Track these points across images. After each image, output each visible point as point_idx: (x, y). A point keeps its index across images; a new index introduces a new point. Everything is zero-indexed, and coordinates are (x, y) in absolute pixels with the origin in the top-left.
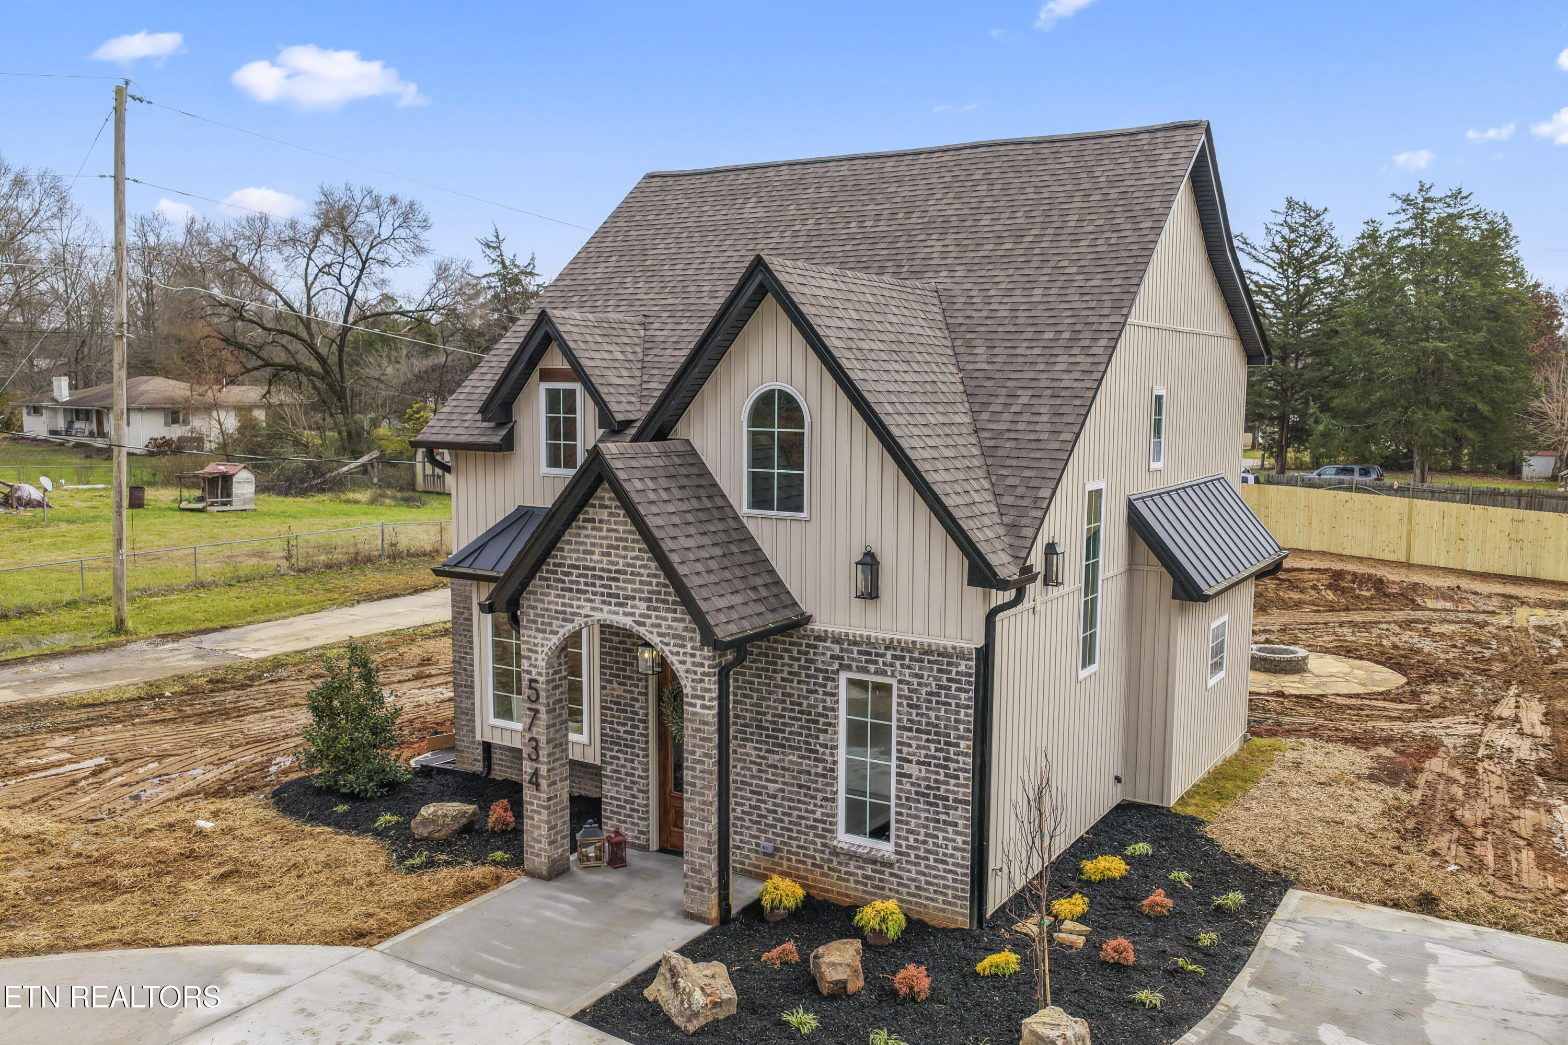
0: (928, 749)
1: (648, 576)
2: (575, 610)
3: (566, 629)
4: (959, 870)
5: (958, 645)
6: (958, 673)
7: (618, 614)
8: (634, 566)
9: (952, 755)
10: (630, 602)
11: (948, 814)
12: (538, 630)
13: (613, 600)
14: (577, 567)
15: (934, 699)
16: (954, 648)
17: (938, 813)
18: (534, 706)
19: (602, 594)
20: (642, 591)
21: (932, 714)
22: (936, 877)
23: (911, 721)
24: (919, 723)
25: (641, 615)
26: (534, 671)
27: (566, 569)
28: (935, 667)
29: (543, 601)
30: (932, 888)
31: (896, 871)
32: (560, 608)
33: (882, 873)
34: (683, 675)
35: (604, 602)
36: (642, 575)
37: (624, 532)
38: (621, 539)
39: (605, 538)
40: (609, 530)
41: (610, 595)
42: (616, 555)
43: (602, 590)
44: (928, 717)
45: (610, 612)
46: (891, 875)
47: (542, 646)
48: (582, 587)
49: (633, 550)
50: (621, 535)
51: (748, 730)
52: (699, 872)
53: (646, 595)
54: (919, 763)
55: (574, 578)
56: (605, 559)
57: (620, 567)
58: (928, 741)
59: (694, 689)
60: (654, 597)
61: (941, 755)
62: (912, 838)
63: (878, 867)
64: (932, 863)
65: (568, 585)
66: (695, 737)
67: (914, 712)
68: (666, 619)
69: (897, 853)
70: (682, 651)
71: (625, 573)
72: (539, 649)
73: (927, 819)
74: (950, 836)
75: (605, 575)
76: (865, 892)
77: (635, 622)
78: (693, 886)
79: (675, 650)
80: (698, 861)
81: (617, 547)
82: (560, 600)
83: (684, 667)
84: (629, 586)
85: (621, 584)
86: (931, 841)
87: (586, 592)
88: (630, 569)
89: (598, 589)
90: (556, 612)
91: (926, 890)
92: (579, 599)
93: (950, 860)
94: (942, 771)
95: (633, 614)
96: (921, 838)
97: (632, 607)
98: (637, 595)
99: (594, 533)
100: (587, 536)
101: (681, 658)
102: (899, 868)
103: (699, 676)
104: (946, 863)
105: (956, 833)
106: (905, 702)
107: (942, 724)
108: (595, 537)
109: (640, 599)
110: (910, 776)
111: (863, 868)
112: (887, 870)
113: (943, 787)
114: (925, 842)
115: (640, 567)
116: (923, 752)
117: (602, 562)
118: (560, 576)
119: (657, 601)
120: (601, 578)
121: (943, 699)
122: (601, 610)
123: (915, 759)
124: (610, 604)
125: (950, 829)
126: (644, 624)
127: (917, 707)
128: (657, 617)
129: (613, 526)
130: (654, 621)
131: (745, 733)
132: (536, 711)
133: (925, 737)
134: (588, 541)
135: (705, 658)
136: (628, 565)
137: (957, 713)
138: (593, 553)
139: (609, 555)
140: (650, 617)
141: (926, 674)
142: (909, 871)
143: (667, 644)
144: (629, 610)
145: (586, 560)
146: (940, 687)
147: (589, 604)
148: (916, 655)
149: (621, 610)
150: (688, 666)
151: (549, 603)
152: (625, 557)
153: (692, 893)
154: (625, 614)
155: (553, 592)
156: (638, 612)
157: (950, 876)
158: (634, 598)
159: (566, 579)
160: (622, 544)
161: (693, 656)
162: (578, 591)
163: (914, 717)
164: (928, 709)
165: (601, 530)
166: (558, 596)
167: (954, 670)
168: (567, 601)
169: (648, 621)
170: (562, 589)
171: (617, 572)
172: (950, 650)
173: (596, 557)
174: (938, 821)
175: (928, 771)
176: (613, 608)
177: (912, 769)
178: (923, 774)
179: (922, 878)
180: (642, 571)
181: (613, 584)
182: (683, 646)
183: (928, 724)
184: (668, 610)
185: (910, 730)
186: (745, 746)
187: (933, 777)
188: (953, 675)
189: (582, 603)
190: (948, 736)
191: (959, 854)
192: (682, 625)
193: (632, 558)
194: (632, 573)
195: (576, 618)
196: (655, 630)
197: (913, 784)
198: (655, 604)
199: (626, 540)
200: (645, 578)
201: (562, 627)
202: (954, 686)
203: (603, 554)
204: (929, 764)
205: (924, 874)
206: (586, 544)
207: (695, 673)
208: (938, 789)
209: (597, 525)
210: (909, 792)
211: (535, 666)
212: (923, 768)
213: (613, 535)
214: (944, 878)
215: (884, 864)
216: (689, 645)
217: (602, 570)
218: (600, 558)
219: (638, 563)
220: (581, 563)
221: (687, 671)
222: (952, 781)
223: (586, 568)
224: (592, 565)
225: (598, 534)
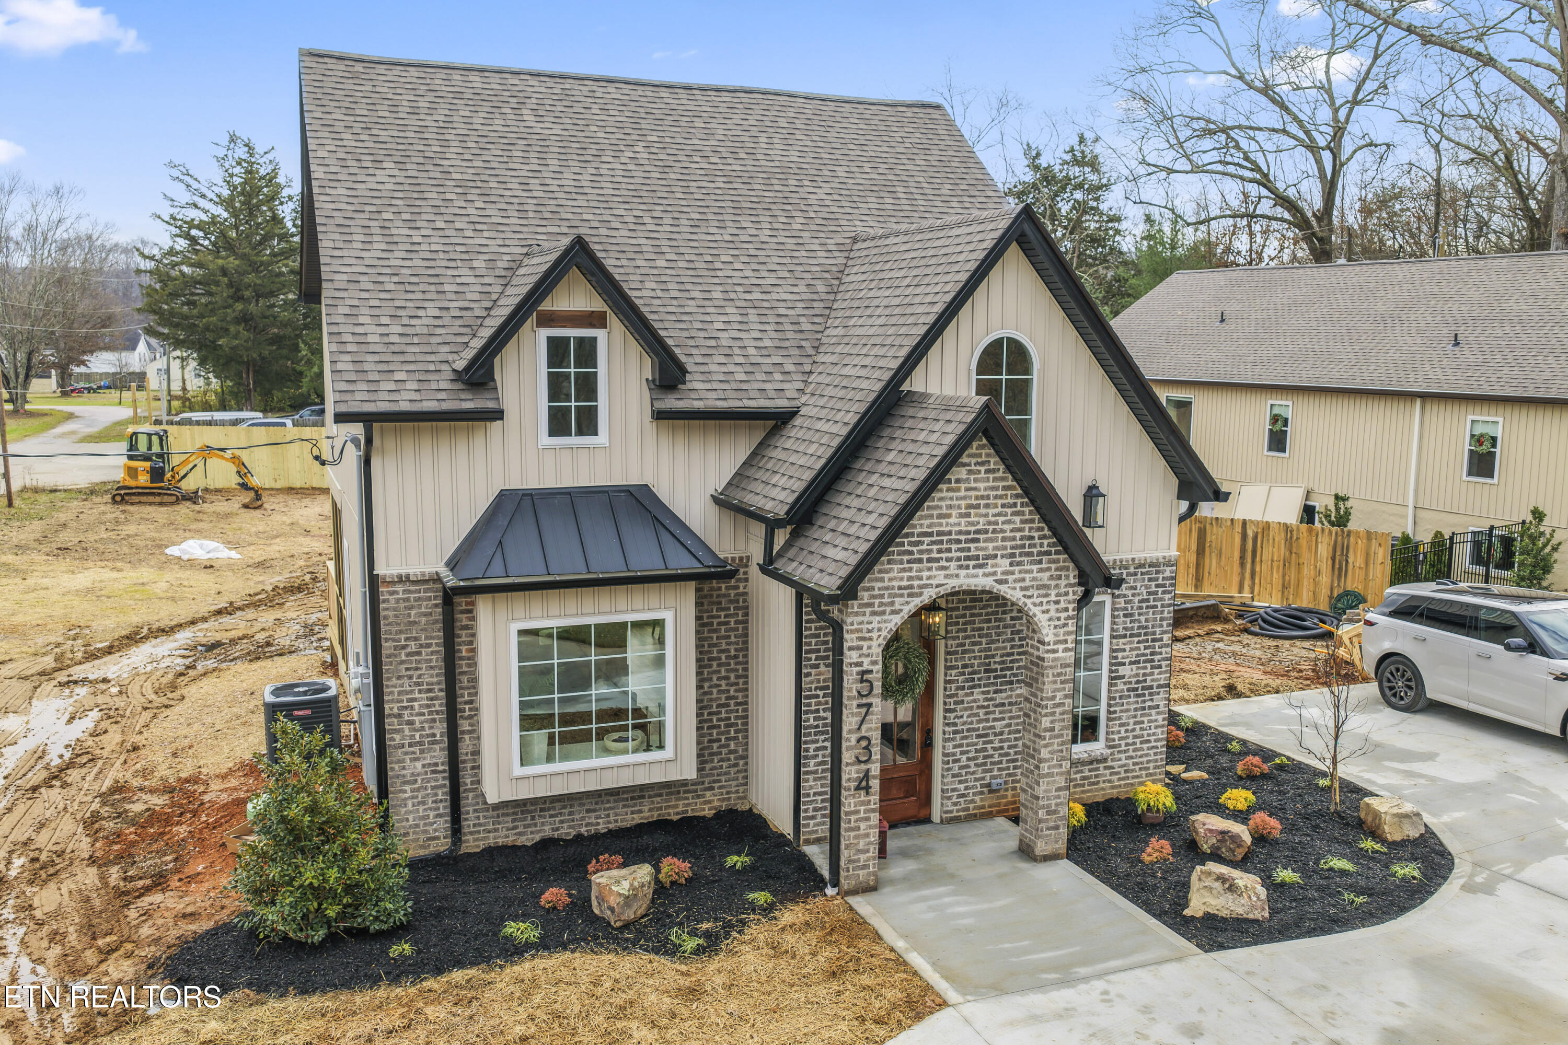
0: (1138, 648)
1: (1012, 531)
2: (925, 582)
3: (912, 605)
4: (1159, 744)
5: (1167, 554)
6: (1164, 579)
7: (977, 576)
8: (996, 523)
9: (1157, 650)
10: (990, 562)
11: (1152, 700)
12: (874, 613)
13: (972, 563)
14: (930, 534)
15: (1144, 605)
16: (1164, 558)
17: (1144, 701)
18: (864, 701)
19: (959, 559)
20: (1005, 548)
21: (1142, 618)
22: (1141, 757)
23: (1125, 629)
24: (1132, 628)
25: (1003, 573)
26: (866, 661)
27: (915, 539)
28: (1146, 577)
29: (882, 580)
30: (1137, 767)
31: (1109, 764)
32: (905, 583)
33: (1097, 769)
34: (1045, 623)
35: (960, 567)
36: (1005, 531)
37: (985, 489)
38: (982, 497)
39: (965, 498)
40: (967, 489)
41: (968, 558)
42: (976, 515)
43: (959, 554)
44: (1139, 621)
45: (968, 576)
46: (1105, 768)
47: (879, 630)
48: (935, 555)
49: (996, 506)
50: (982, 493)
51: (976, 676)
52: (1055, 812)
53: (1009, 551)
54: (1131, 663)
55: (925, 547)
56: (963, 521)
57: (980, 527)
58: (1139, 642)
59: (1056, 635)
60: (1017, 551)
61: (1148, 651)
62: (1123, 729)
63: (1095, 766)
64: (1138, 746)
65: (916, 556)
66: (1055, 682)
67: (1128, 620)
68: (1031, 571)
69: (1110, 747)
70: (1045, 600)
71: (986, 532)
72: (874, 635)
73: (1136, 710)
74: (1153, 718)
75: (963, 537)
76: (1083, 792)
77: (996, 581)
78: (1048, 829)
79: (1038, 601)
80: (1053, 802)
81: (977, 507)
82: (906, 575)
83: (1047, 616)
84: (991, 545)
85: (982, 545)
86: (1138, 727)
87: (938, 560)
88: (991, 528)
89: (954, 554)
90: (900, 588)
91: (1133, 771)
92: (930, 569)
93: (1152, 738)
94: (1148, 665)
95: (994, 573)
96: (1130, 728)
97: (992, 566)
98: (999, 553)
99: (950, 494)
100: (941, 499)
101: (1045, 607)
102: (1112, 760)
103: (1063, 621)
104: (1149, 741)
105: (1158, 713)
106: (1121, 613)
107: (1150, 624)
108: (951, 499)
109: (1002, 557)
110: (1123, 677)
111: (1082, 771)
112: (1102, 765)
113: (1149, 678)
114: (1134, 730)
115: (1003, 523)
116: (1135, 653)
117: (959, 524)
118: (907, 548)
119: (1021, 555)
120: (958, 541)
121: (1152, 603)
122: (957, 576)
123: (1127, 661)
124: (967, 567)
125: (1153, 712)
126: (1006, 582)
127: (1131, 615)
128: (1020, 572)
129: (973, 485)
130: (1017, 576)
131: (973, 679)
132: (869, 705)
133: (1136, 639)
134: (943, 504)
135: (1069, 602)
136: (989, 523)
137: (1162, 612)
138: (949, 516)
139: (968, 515)
140: (1012, 573)
141: (1139, 585)
142: (1120, 760)
143: (1030, 597)
144: (989, 570)
145: (941, 525)
146: (1149, 593)
147: (943, 573)
148: (1132, 570)
149: (980, 571)
150: (1052, 613)
151: (890, 580)
152: (986, 515)
153: (1047, 836)
154: (985, 575)
155: (895, 567)
156: (999, 570)
157: (1151, 752)
158: (995, 556)
159: (915, 549)
160: (982, 502)
161: (1057, 602)
162: (930, 560)
163: (1129, 625)
164: (1140, 614)
165: (958, 490)
166: (904, 570)
167: (1161, 576)
168: (914, 574)
169: (1010, 578)
170: (909, 562)
171: (977, 532)
172: (1161, 560)
173: (952, 520)
174: (1144, 708)
175: (1138, 668)
176: (971, 571)
177: (1125, 671)
178: (1135, 672)
179: (1130, 762)
180: (1005, 527)
181: (972, 546)
182: (1047, 595)
183: (1139, 628)
184: (1032, 563)
185: (1125, 636)
186: (972, 693)
187: (1142, 672)
188: (1160, 582)
189: (934, 572)
190: (1154, 633)
191: (1159, 730)
192: (1048, 574)
193: (994, 516)
194: (994, 531)
195: (925, 591)
196: (1018, 585)
197: (1125, 683)
198: (1018, 559)
199: (988, 497)
200: (1008, 534)
201: (908, 603)
202: (1160, 590)
203: (961, 516)
204: (1139, 662)
205: (1131, 757)
206: (940, 507)
207: (1059, 619)
208: (1145, 681)
209: (953, 485)
210: (1122, 691)
211: (868, 655)
212: (1134, 667)
213: (973, 493)
214: (1147, 755)
215: (1098, 761)
216: (1053, 593)
217: (960, 533)
218: (956, 521)
219: (1001, 519)
220: (935, 529)
221: (1050, 620)
222: (1157, 671)
223: (940, 533)
224: (948, 529)
225: (955, 494)
